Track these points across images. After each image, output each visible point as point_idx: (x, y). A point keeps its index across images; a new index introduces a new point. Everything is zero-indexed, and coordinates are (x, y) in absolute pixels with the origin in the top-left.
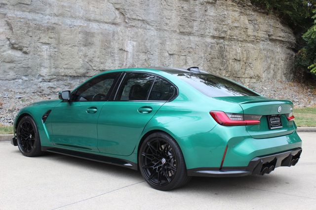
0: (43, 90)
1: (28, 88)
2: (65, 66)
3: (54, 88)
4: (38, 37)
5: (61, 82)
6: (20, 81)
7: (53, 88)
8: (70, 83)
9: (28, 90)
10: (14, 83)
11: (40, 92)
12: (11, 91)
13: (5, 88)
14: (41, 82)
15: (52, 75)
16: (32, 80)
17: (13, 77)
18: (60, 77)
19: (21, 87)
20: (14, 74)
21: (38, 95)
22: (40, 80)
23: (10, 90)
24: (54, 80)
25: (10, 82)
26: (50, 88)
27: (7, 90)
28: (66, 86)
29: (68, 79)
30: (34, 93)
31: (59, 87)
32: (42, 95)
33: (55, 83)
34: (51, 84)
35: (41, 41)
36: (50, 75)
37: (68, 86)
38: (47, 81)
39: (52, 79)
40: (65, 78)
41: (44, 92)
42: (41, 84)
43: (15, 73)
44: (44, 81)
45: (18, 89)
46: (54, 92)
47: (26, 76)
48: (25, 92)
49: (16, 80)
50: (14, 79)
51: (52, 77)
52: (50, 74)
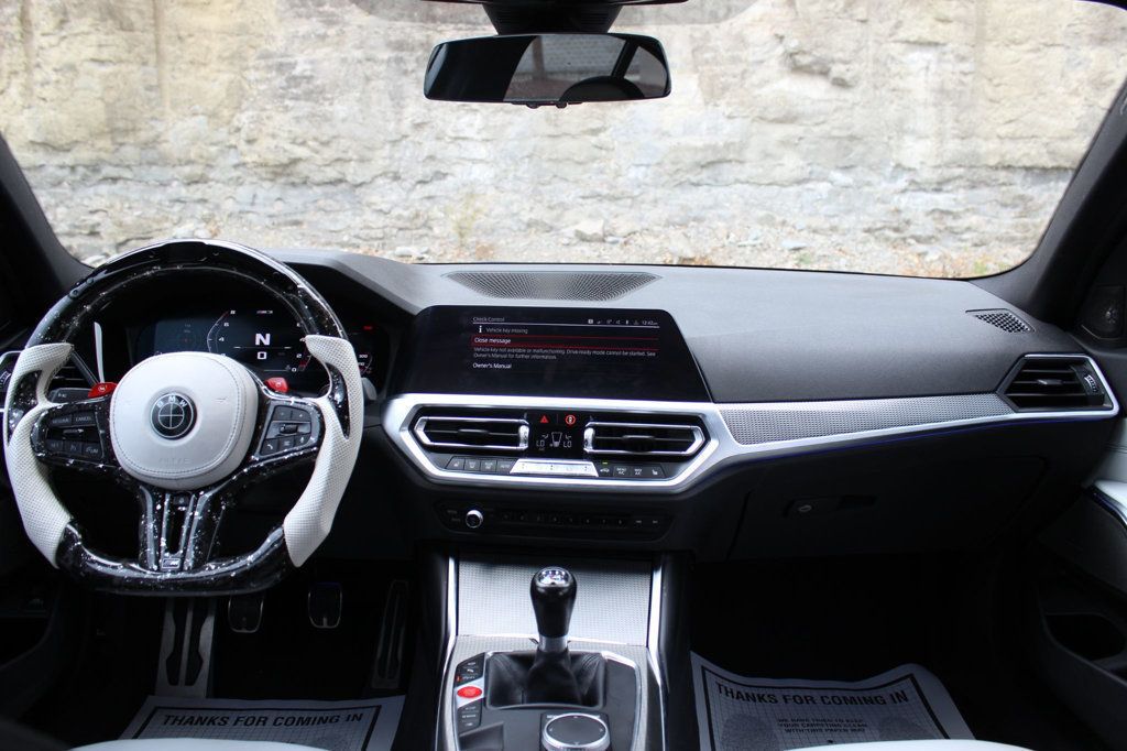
0: (908, 222)
1: (849, 212)
2: (1003, 131)
3: (956, 216)
4: (893, 22)
5: (984, 192)
6: (824, 187)
7: (948, 213)
8: (1022, 198)
9: (847, 222)
10: (799, 195)
11: (896, 230)
12: (784, 223)
13: (761, 213)
14: (904, 191)
15: (947, 165)
16: (869, 184)
17: (798, 174)
18: (984, 173)
19: (823, 209)
20: (801, 163)
21: (887, 239)
22: (902, 183)
23: (779, 219)
24: (958, 182)
25: (784, 190)
26: (937, 215)
27: (768, 221)
28: (1005, 205)
29: (1018, 178)
30: (868, 231)
31: (974, 211)
32: (904, 239)
33: (961, 195)
34: (942, 200)
35: (902, 34)
36: (939, 167)
37: (1015, 206)
38: (926, 186)
39: (948, 181)
40: (1002, 175)
41: (912, 230)
42: (904, 201)
43: (804, 158)
44: (916, 186)
45: (810, 215)
46: (952, 232)
47: (846, 168)
48: (834, 229)
49: (810, 185)
50: (799, 182)
51: (947, 173)
52: (939, 162)
